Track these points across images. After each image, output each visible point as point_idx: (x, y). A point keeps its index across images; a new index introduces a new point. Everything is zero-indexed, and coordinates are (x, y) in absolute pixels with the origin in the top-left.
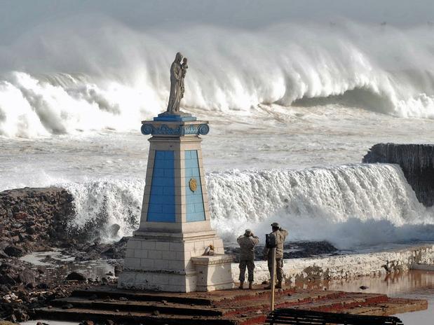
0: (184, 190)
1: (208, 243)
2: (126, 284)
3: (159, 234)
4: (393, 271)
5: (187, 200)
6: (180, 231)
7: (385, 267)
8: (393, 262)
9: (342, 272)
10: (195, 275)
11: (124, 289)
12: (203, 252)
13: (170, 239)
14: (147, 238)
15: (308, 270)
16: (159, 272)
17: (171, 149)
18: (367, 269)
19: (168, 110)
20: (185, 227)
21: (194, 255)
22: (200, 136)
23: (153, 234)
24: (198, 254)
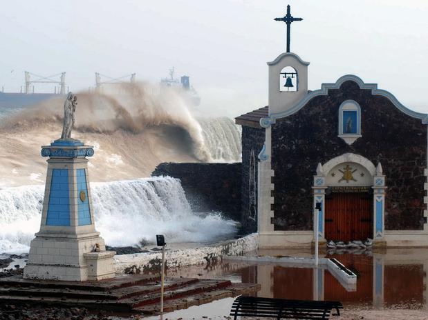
0: (76, 201)
1: (94, 242)
2: (30, 275)
3: (56, 236)
4: (211, 261)
5: (79, 209)
6: (74, 233)
7: (206, 258)
8: (211, 254)
9: (176, 262)
10: (86, 267)
11: (29, 279)
12: (91, 249)
13: (66, 239)
14: (46, 238)
15: (152, 262)
16: (58, 265)
17: (66, 168)
18: (194, 261)
19: (62, 137)
20: (78, 229)
21: (85, 252)
22: (87, 157)
23: (52, 236)
24: (88, 251)
